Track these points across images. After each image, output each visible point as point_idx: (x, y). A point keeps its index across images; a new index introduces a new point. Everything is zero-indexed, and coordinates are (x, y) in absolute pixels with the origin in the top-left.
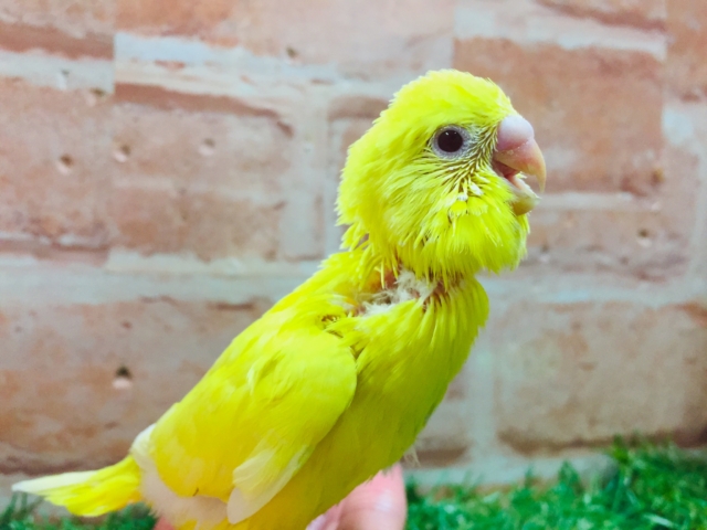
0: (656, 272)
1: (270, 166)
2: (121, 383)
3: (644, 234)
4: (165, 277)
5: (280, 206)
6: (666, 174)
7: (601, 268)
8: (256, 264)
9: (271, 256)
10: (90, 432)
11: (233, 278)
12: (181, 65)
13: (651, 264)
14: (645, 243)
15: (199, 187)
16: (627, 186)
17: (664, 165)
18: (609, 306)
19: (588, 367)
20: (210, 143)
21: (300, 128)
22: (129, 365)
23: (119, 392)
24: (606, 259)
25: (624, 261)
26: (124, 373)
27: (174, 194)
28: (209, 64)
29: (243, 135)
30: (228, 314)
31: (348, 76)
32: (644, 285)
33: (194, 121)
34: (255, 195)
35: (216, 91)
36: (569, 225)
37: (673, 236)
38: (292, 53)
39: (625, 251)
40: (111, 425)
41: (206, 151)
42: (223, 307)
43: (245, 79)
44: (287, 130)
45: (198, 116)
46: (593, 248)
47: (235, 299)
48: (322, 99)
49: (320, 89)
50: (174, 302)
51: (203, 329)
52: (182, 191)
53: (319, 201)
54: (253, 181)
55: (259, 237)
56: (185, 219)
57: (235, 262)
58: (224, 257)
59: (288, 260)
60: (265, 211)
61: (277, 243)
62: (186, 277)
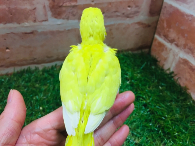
0: (131, 16)
2: (8, 50)
3: (129, 7)
4: (10, 28)
5: (35, 9)
7: (117, 16)
8: (32, 23)
9: (35, 21)
10: (4, 60)
11: (27, 27)
13: (130, 14)
14: (129, 9)
15: (12, 6)
18: (119, 24)
19: (113, 38)
22: (8, 47)
23: (8, 52)
24: (119, 14)
25: (123, 14)
26: (7, 48)
27: (7, 9)
30: (27, 35)
32: (128, 19)
34: (28, 7)
36: (110, 6)
37: (137, 6)
39: (124, 12)
40: (8, 58)
42: (26, 33)
46: (115, 12)
47: (28, 31)
50: (14, 33)
51: (23, 38)
52: (9, 8)
53: (44, 7)
54: (26, 3)
55: (30, 17)
56: (11, 14)
57: (26, 23)
58: (23, 22)
59: (39, 21)
60: (31, 10)
61: (35, 18)
62: (15, 28)
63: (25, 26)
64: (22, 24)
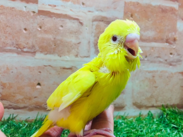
0: (174, 64)
1: (77, 33)
2: (38, 87)
3: (171, 54)
4: (50, 60)
5: (79, 43)
6: (177, 39)
7: (160, 62)
8: (73, 58)
9: (77, 56)
10: (30, 99)
11: (67, 61)
12: (55, 6)
13: (173, 62)
14: (171, 56)
15: (59, 38)
16: (167, 41)
17: (177, 36)
18: (162, 72)
19: (156, 87)
20: (62, 26)
21: (85, 23)
22: (40, 82)
23: (37, 89)
24: (162, 60)
25: (166, 60)
26: (39, 84)
27: (52, 39)
28: (62, 6)
29: (70, 25)
30: (65, 70)
31: (97, 10)
32: (171, 67)
33: (58, 20)
34: (73, 40)
35: (64, 13)
36: (152, 51)
37: (179, 55)
38: (83, 4)
39: (166, 58)
40: (35, 97)
41: (61, 28)
42: (64, 68)
43: (71, 10)
44: (81, 24)
45: (59, 19)
46: (158, 57)
47: (67, 66)
48: (90, 16)
49: (90, 13)
50: (52, 67)
51: (59, 74)
52: (55, 38)
53: (89, 42)
54: (72, 37)
55: (73, 51)
56: (55, 46)
57: (67, 57)
58: (65, 56)
59: (81, 57)
60: (75, 44)
61: (78, 53)
62: (55, 60)
63: (66, 59)
64: (63, 58)
